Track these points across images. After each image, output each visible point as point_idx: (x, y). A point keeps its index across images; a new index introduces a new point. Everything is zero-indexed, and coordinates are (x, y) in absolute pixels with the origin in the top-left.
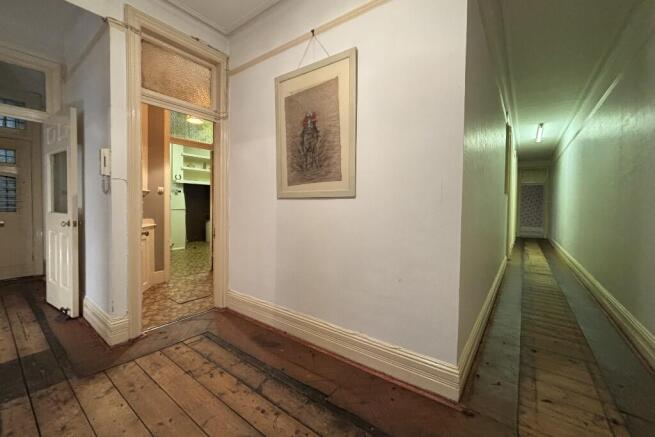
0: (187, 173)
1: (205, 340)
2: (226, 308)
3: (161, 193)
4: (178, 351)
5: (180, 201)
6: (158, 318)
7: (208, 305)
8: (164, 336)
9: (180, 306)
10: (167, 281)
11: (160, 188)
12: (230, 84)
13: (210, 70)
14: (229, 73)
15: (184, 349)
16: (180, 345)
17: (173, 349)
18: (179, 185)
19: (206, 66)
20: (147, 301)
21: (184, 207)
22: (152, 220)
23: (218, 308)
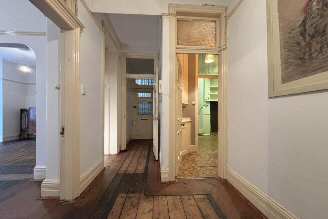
0: (212, 96)
1: (207, 201)
2: (226, 180)
3: (194, 105)
4: (188, 202)
5: (207, 110)
6: (186, 173)
7: (215, 173)
8: (185, 186)
9: (199, 169)
10: (197, 151)
11: (193, 102)
12: (228, 25)
13: (215, 22)
14: (227, 17)
15: (193, 202)
16: (191, 198)
17: (186, 198)
18: (207, 102)
19: (212, 21)
20: (185, 160)
21: (210, 114)
22: (189, 118)
23: (220, 178)
